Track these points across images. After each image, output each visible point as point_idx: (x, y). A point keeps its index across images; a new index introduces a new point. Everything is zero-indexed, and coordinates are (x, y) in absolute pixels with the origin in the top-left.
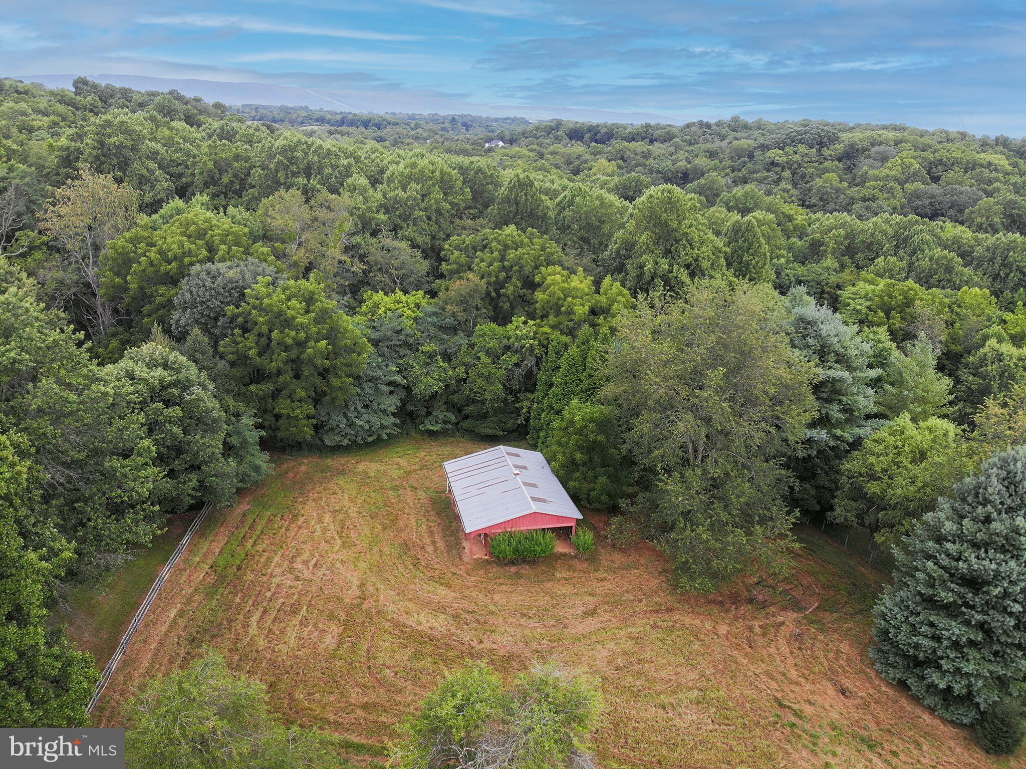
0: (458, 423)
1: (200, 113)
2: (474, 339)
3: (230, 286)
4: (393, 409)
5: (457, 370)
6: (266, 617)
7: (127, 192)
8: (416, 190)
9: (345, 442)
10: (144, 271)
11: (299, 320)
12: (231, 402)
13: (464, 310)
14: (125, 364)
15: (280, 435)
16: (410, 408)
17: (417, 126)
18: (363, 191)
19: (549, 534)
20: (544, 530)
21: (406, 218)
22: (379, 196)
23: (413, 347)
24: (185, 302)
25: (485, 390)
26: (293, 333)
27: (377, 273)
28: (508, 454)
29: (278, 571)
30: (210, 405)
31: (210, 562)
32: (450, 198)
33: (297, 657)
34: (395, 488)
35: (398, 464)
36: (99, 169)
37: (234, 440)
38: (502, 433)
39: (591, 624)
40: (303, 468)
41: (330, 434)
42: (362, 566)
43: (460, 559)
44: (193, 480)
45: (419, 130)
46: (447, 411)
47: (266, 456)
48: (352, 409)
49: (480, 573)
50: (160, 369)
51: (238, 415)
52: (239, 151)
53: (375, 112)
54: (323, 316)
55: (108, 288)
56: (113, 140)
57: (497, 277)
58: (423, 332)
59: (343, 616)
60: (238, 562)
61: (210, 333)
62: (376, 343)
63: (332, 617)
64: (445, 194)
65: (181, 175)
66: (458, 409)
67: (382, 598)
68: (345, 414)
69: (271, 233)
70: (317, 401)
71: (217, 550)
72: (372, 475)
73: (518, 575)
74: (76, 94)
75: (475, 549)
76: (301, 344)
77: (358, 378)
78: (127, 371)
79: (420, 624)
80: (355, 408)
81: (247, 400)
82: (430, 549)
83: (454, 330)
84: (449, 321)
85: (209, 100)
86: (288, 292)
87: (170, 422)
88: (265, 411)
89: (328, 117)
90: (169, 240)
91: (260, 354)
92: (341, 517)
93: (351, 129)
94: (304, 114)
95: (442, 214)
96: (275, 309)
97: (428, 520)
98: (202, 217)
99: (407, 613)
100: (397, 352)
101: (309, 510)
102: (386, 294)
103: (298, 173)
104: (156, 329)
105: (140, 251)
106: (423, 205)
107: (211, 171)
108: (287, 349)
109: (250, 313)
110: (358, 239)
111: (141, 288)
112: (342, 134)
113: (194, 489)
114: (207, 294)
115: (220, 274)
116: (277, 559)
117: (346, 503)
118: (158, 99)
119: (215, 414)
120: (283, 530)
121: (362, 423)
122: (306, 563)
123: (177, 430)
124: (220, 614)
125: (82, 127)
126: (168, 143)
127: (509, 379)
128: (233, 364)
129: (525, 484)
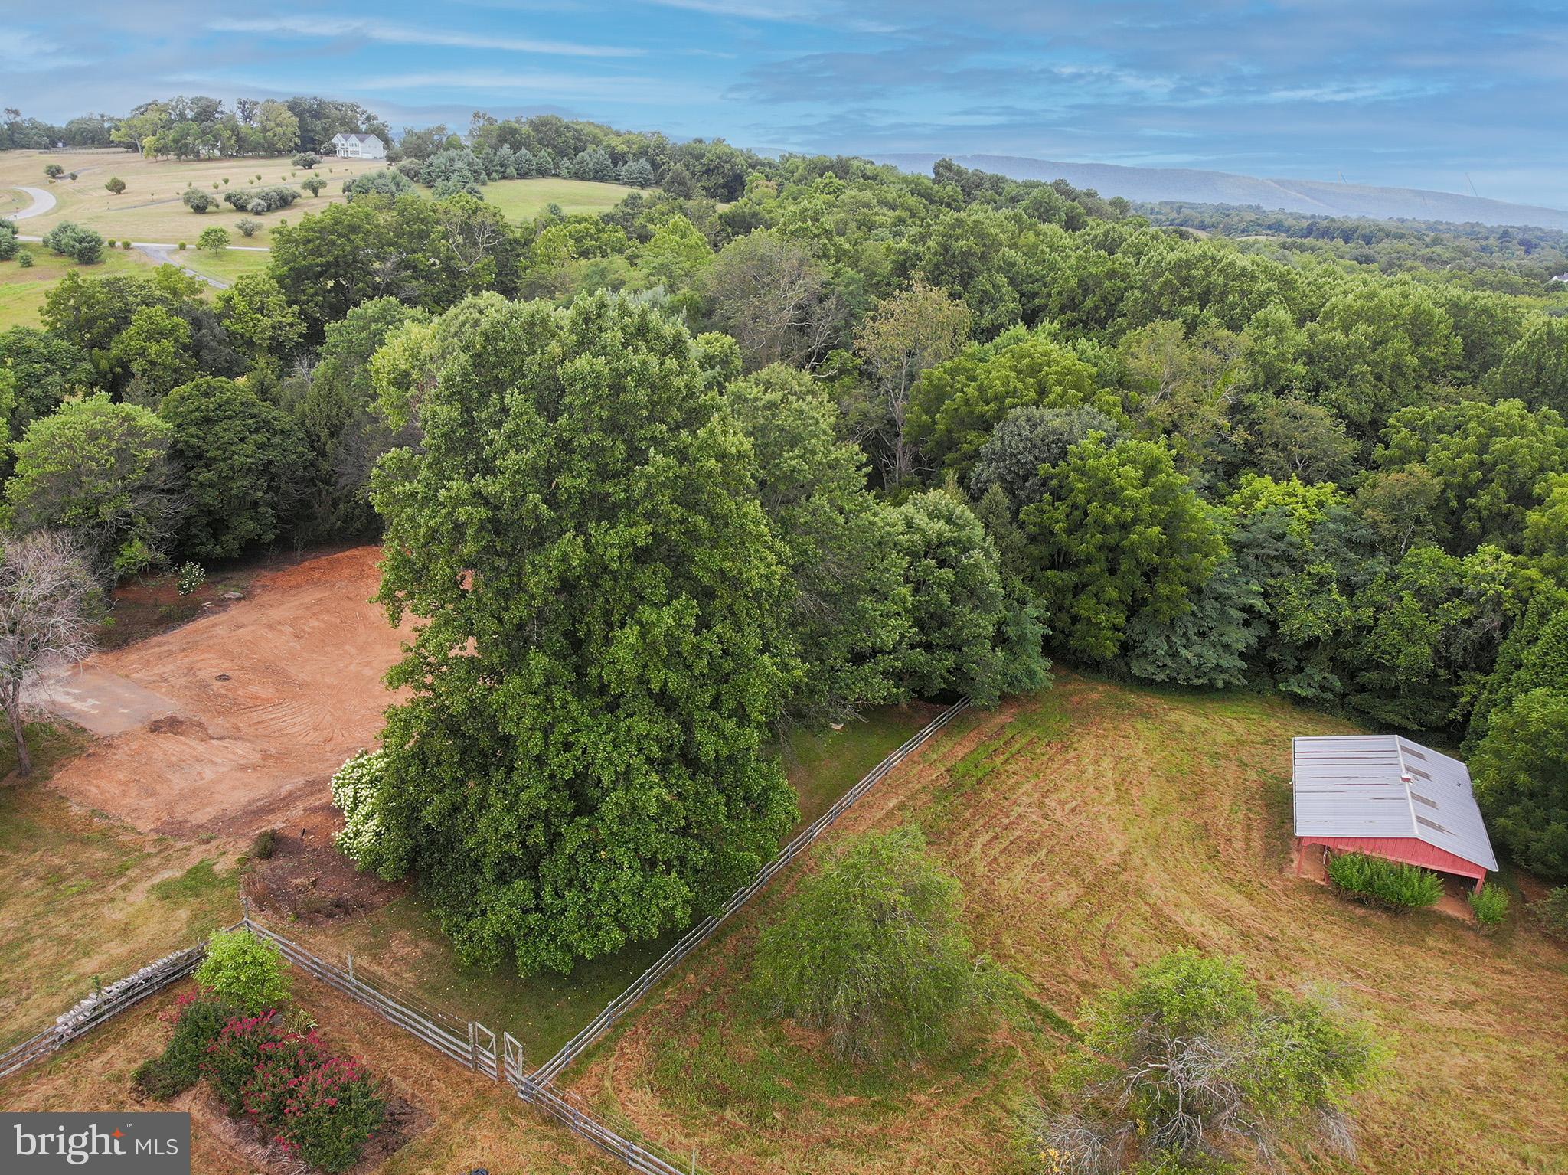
0: (1345, 695)
1: (1090, 212)
2: (1399, 569)
3: (1051, 438)
4: (1241, 647)
5: (1360, 611)
6: (995, 843)
7: (961, 312)
8: (1365, 334)
9: (1160, 677)
10: (956, 410)
11: (1130, 492)
12: (1017, 583)
13: (1394, 521)
14: (907, 509)
15: (1073, 643)
16: (1272, 654)
17: (1436, 241)
18: (1281, 329)
19: (1430, 879)
20: (1424, 869)
21: (1337, 374)
22: (1302, 337)
23: (1295, 564)
24: (993, 453)
25: (1400, 651)
26: (1118, 510)
27: (1270, 449)
28: (1404, 749)
29: (1025, 800)
30: (988, 576)
31: (949, 764)
32: (1421, 350)
33: (1017, 899)
34: (1215, 756)
35: (1230, 727)
36: (935, 279)
37: (1011, 632)
38: (1416, 727)
39: (1458, 1019)
40: (1095, 696)
41: (1142, 660)
42: (1135, 831)
43: (1281, 871)
44: (950, 660)
45: (1439, 249)
46: (1332, 672)
47: (1048, 663)
48: (1180, 632)
49: (1304, 898)
50: (942, 522)
51: (1023, 603)
52: (1117, 265)
53: (1371, 217)
54: (1164, 495)
55: (912, 427)
56: (960, 243)
57: (1465, 477)
58: (1317, 545)
59: (1089, 878)
60: (980, 775)
61: (1014, 496)
62: (1239, 548)
63: (1074, 873)
64: (1418, 344)
65: (1035, 295)
66: (1348, 671)
67: (1148, 876)
68: (1168, 636)
69: (1128, 378)
70: (1133, 611)
71: (960, 755)
72: (1187, 729)
73: (1364, 922)
74: (935, 181)
75: (1306, 866)
76: (1125, 527)
77: (1200, 590)
78: (906, 517)
79: (1190, 924)
80: (1185, 634)
81: (1040, 590)
82: (1239, 845)
83: (1371, 549)
84: (1364, 533)
85: (1106, 194)
86: (1124, 456)
87: (939, 585)
88: (1061, 609)
89: (1290, 222)
90: (994, 374)
91: (1069, 532)
92: (1125, 766)
93: (1320, 243)
94: (1252, 216)
95: (1403, 374)
96: (1101, 474)
97: (1249, 809)
98: (1040, 349)
99: (1176, 906)
100: (1270, 567)
101: (1086, 746)
102: (1276, 481)
103: (1191, 299)
104: (951, 477)
105: (957, 385)
106: (1370, 358)
107: (1072, 290)
108: (1105, 530)
109: (1068, 477)
110: (1253, 398)
111: (949, 431)
112: (1302, 248)
113: (948, 671)
114: (1021, 445)
115: (1042, 421)
116: (1027, 786)
117: (1139, 752)
118: (1036, 192)
119: (992, 588)
120: (1046, 758)
121: (1189, 655)
122: (1062, 803)
123: (945, 597)
124: (943, 823)
125: (929, 225)
126: (1031, 252)
127: (1447, 642)
128: (1032, 539)
129: (1414, 796)
